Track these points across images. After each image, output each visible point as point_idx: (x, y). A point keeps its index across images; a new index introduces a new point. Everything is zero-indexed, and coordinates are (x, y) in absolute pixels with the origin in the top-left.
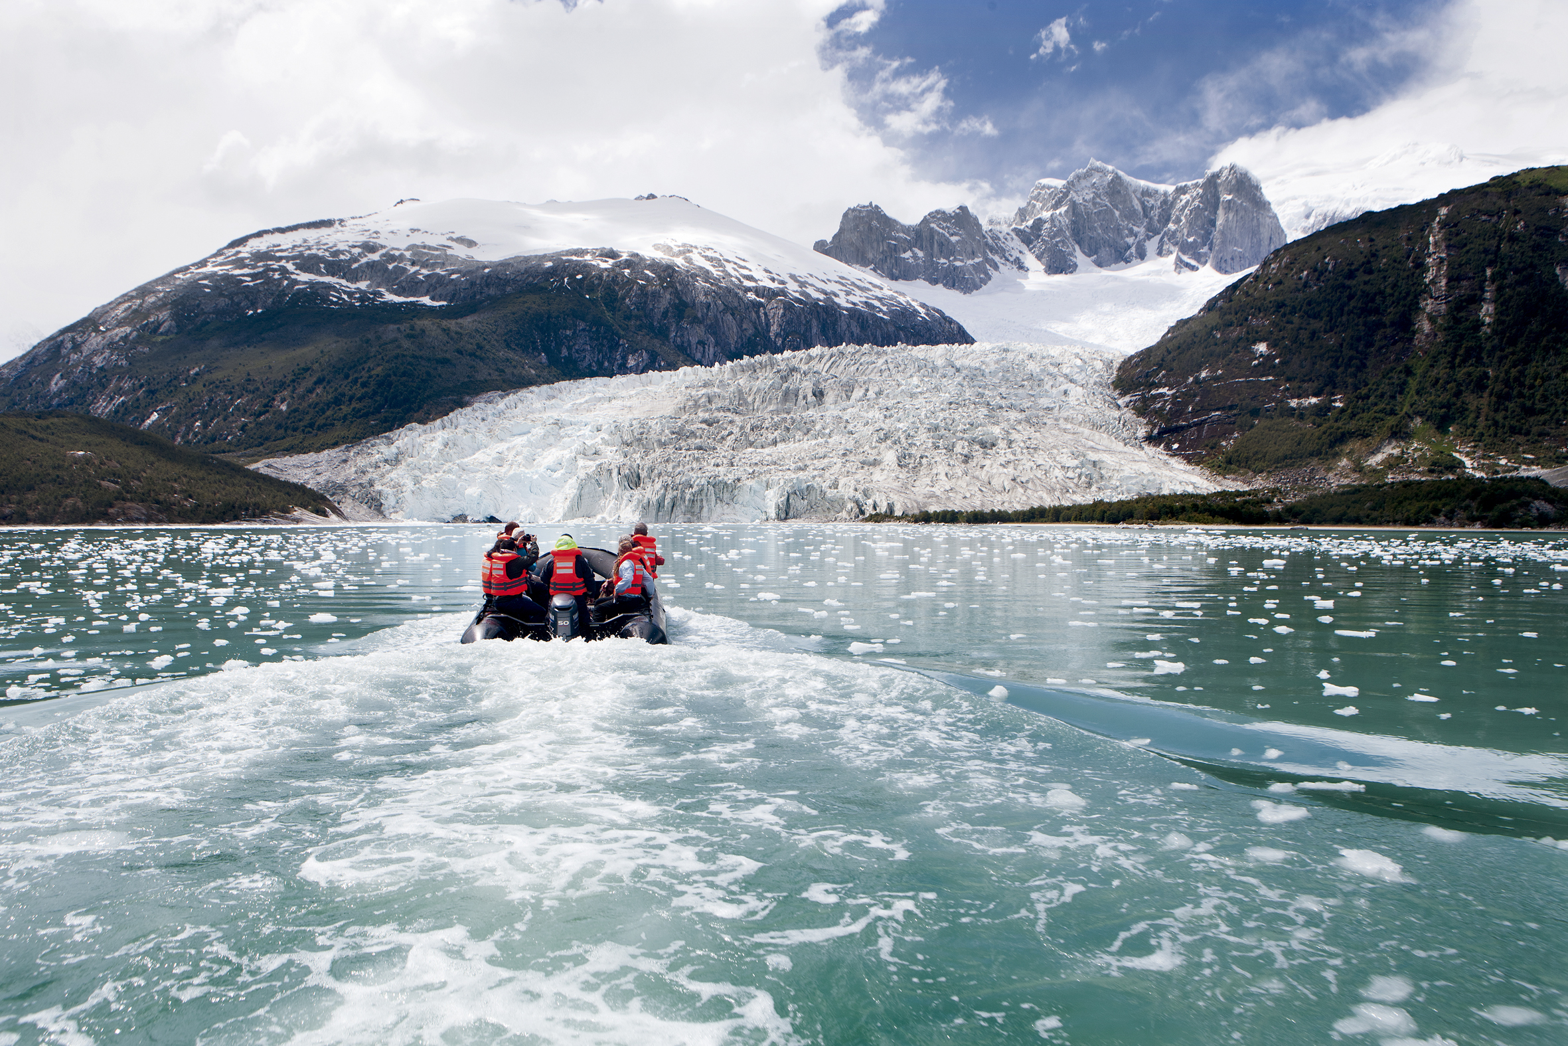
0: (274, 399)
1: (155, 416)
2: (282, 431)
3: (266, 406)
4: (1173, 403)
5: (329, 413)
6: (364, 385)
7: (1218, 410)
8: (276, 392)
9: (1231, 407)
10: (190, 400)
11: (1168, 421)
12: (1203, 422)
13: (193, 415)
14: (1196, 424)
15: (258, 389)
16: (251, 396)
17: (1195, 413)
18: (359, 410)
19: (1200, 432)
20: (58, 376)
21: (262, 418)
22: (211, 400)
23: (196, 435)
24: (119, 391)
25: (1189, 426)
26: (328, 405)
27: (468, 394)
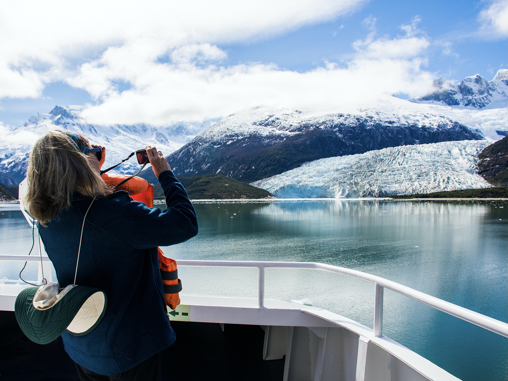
0: (251, 165)
1: (219, 170)
2: (254, 174)
3: (249, 167)
4: (487, 163)
5: (265, 169)
6: (274, 161)
7: (497, 165)
8: (251, 163)
9: (501, 164)
10: (229, 165)
11: (485, 168)
12: (494, 168)
13: (230, 170)
14: (491, 169)
15: (246, 162)
16: (244, 164)
17: (492, 166)
18: (273, 169)
19: (492, 171)
20: (191, 158)
21: (248, 171)
22: (234, 165)
23: (231, 175)
24: (208, 162)
25: (489, 170)
26: (265, 167)
27: (300, 163)
